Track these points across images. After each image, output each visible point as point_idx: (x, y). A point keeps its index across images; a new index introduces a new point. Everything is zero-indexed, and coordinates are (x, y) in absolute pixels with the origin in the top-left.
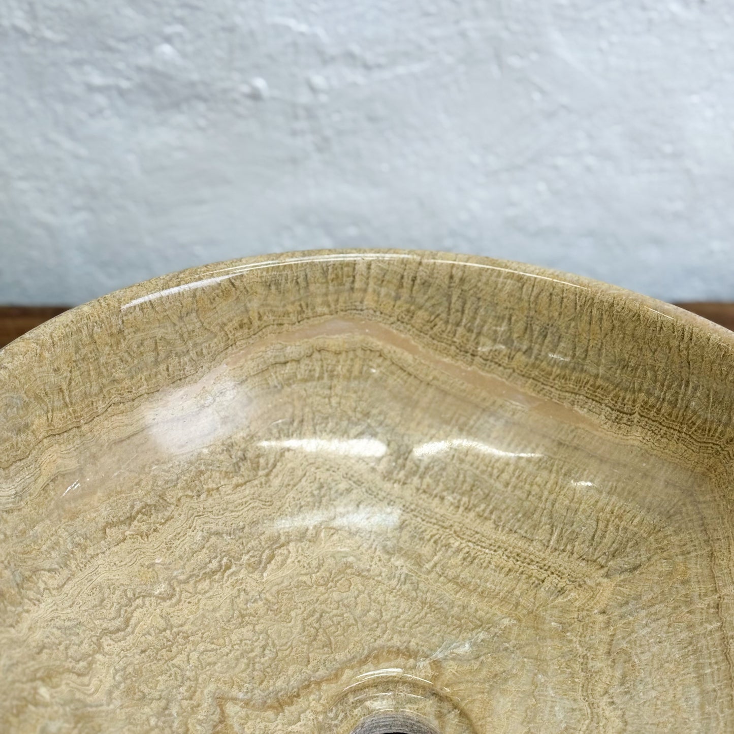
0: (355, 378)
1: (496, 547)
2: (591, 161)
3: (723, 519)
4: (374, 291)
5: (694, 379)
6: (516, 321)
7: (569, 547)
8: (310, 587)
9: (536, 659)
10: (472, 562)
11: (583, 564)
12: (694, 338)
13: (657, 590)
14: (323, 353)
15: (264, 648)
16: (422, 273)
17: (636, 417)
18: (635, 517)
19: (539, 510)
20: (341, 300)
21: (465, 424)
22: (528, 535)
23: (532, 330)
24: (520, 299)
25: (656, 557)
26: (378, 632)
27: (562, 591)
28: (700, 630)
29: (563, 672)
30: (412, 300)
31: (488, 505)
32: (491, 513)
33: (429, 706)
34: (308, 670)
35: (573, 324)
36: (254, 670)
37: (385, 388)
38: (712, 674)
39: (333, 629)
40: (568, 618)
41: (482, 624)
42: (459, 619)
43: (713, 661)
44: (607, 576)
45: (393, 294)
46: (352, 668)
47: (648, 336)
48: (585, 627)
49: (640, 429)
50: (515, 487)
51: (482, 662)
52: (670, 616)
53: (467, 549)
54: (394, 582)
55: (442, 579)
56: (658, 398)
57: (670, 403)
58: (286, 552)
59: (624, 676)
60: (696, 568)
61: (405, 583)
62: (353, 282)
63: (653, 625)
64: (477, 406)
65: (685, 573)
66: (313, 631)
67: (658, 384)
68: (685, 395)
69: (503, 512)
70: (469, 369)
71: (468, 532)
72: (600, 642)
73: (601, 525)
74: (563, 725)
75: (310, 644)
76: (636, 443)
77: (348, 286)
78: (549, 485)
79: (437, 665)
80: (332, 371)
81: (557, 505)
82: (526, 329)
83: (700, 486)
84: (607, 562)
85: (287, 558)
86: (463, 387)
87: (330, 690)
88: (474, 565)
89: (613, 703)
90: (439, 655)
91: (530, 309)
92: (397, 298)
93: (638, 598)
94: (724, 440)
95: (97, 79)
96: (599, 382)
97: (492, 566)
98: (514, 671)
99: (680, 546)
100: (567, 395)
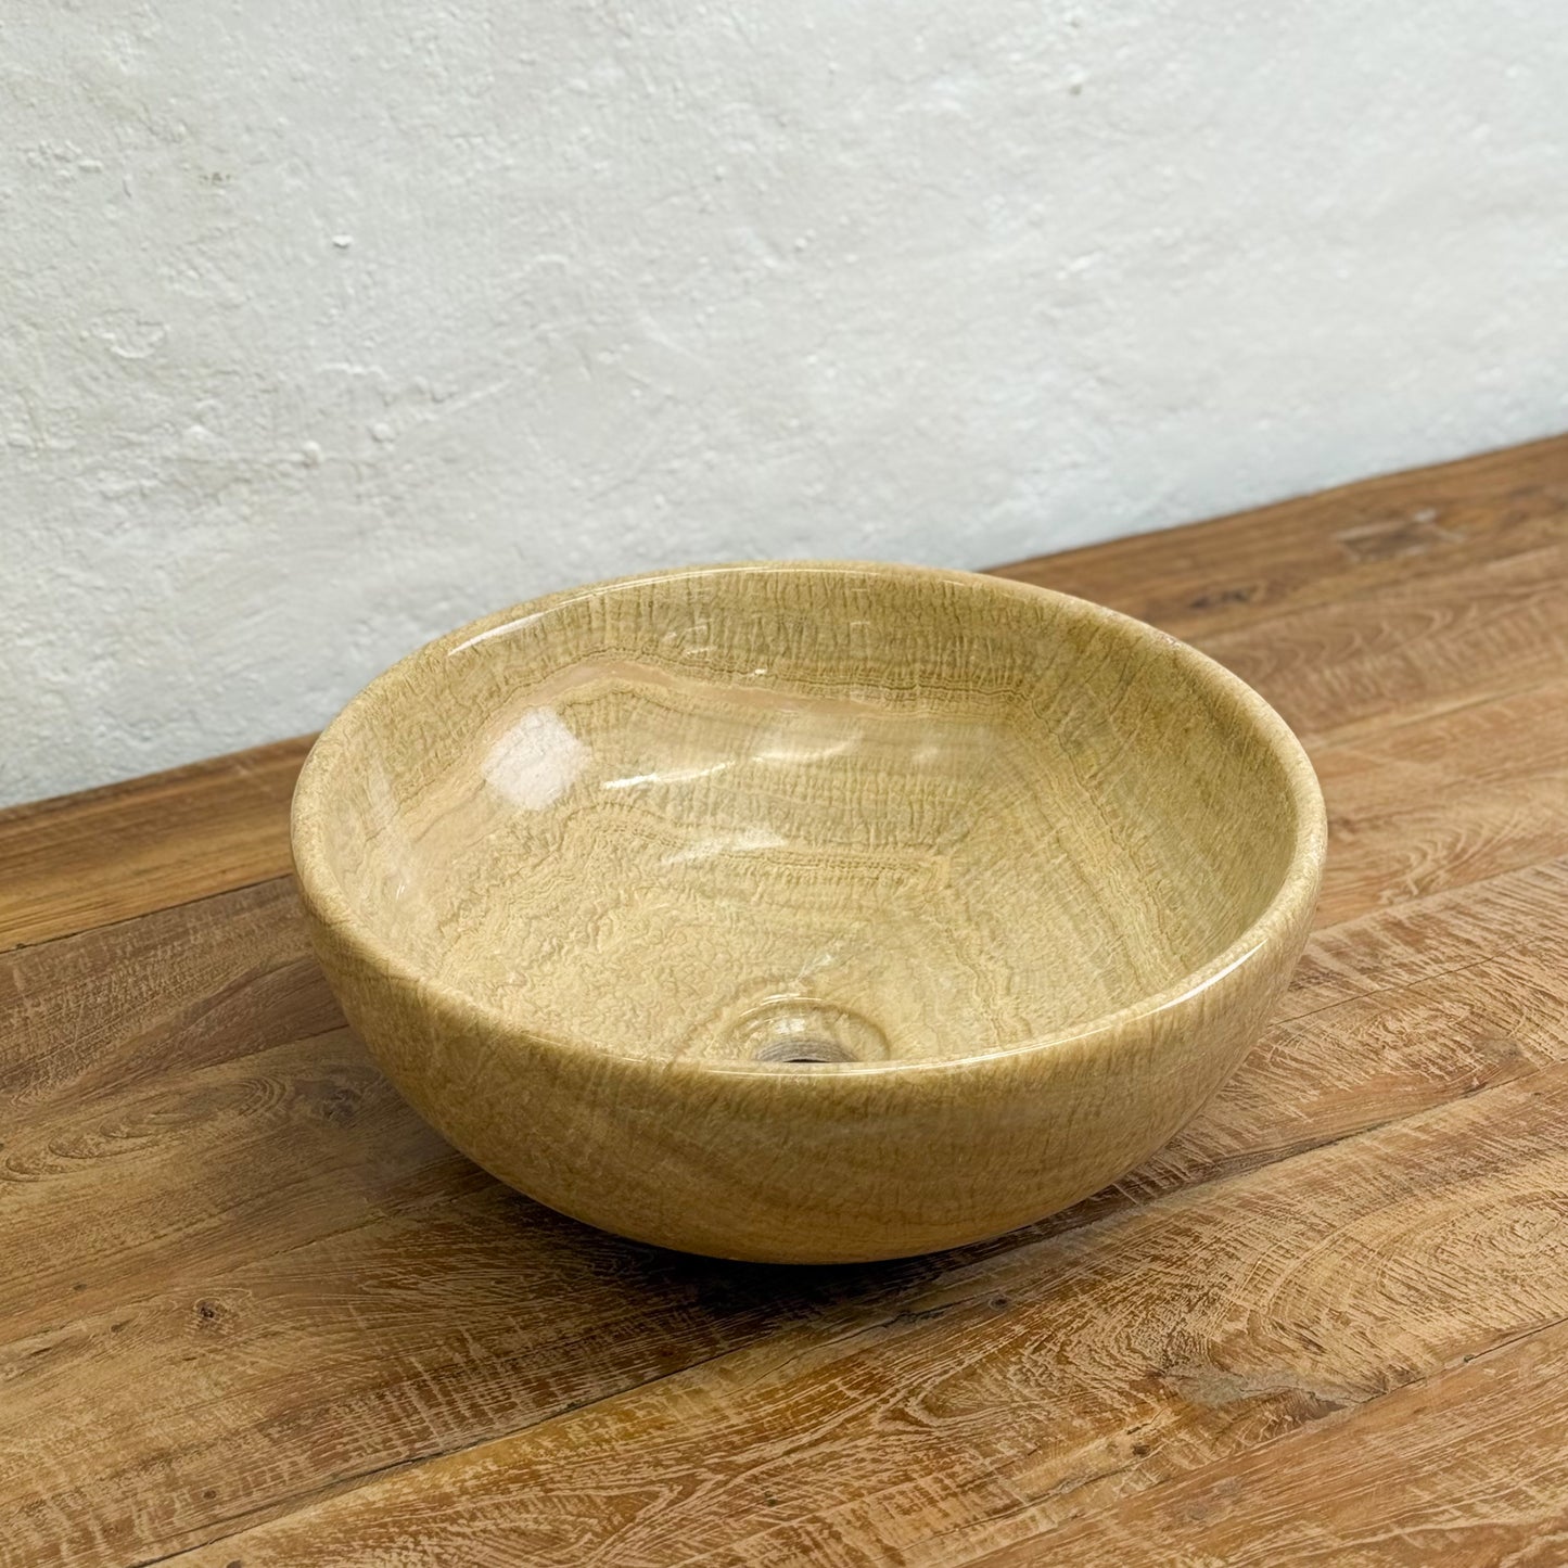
0: (613, 727)
1: (816, 861)
2: (710, 455)
3: (1035, 760)
4: (613, 627)
5: (966, 632)
6: (767, 623)
7: (891, 839)
8: (648, 948)
9: (901, 947)
10: (797, 883)
11: (911, 850)
12: (956, 592)
13: (993, 848)
14: (575, 707)
15: (634, 1009)
16: (658, 597)
17: (918, 689)
18: (947, 788)
19: (847, 813)
20: (582, 644)
21: (741, 747)
22: (845, 840)
23: (785, 628)
24: (767, 599)
25: (982, 818)
26: (736, 969)
27: (900, 882)
28: (1048, 868)
29: (932, 950)
30: (653, 628)
31: (792, 823)
32: (798, 829)
33: (815, 1020)
34: (687, 1017)
35: (827, 611)
36: (636, 1029)
37: (647, 730)
38: (1076, 899)
39: (689, 978)
40: (915, 903)
41: (833, 935)
42: (808, 937)
43: (1072, 887)
44: (939, 852)
45: (633, 625)
46: (728, 1005)
47: (909, 602)
48: (937, 905)
49: (925, 701)
50: (814, 797)
51: (850, 966)
52: (1015, 867)
53: (787, 873)
54: (728, 923)
55: (774, 907)
56: (935, 663)
57: (949, 664)
58: (608, 921)
59: (992, 932)
60: (1025, 814)
61: (738, 920)
62: (590, 622)
63: (1003, 880)
64: (747, 725)
65: (1015, 824)
66: (672, 985)
67: (932, 649)
68: (961, 651)
69: (810, 825)
70: (730, 687)
71: (782, 855)
72: (957, 913)
73: (916, 807)
74: (954, 990)
75: (675, 996)
76: (926, 716)
77: (585, 627)
78: (848, 785)
79: (807, 981)
80: (588, 725)
81: (864, 802)
82: (779, 629)
83: (1003, 737)
84: (934, 839)
85: (612, 926)
86: (727, 709)
87: (718, 1028)
88: (802, 885)
89: (992, 958)
90: (805, 972)
91: (778, 607)
92: (638, 628)
93: (978, 862)
94: (1014, 683)
95: (114, 485)
96: (870, 664)
97: (820, 880)
98: (886, 964)
99: (1002, 801)
100: (840, 687)
